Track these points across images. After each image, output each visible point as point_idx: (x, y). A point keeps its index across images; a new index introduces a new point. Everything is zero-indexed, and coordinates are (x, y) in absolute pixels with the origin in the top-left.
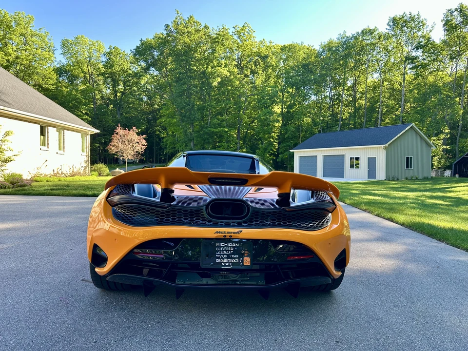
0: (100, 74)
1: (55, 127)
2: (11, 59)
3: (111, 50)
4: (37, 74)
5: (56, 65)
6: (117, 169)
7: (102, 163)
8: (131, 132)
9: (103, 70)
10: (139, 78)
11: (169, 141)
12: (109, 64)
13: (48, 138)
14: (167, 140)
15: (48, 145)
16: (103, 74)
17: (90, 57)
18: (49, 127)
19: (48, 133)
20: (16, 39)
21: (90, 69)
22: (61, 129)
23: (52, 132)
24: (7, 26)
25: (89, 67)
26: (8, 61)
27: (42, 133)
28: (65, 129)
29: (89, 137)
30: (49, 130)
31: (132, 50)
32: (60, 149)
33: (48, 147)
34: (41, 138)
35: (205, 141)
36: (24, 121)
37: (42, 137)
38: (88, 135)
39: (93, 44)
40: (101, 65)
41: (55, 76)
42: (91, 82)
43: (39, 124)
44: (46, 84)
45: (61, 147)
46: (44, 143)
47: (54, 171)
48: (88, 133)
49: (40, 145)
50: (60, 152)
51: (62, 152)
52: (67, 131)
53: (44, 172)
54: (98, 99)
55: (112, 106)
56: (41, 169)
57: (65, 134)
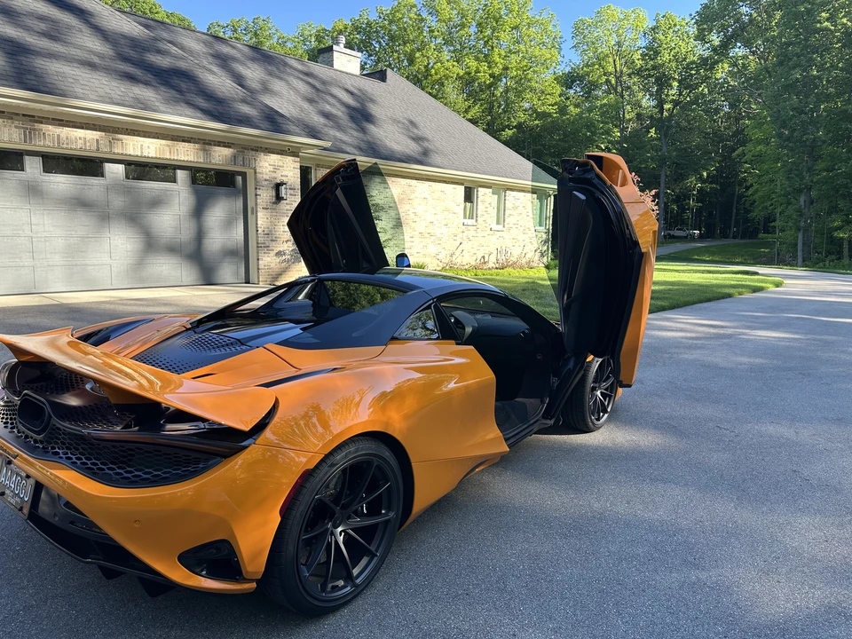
0: (633, 73)
1: (490, 187)
2: (497, 71)
3: (657, 21)
4: (533, 90)
5: (563, 69)
9: (639, 63)
10: (712, 68)
11: (760, 194)
12: (652, 51)
13: (477, 205)
14: (756, 192)
15: (476, 217)
16: (638, 72)
17: (619, 44)
18: (480, 189)
19: (477, 197)
20: (505, 37)
21: (618, 66)
22: (501, 189)
23: (484, 195)
24: (494, 18)
25: (618, 62)
26: (492, 75)
27: (469, 196)
28: (508, 189)
29: (552, 197)
30: (479, 193)
31: (694, 15)
32: (498, 223)
33: (477, 221)
34: (465, 206)
35: (837, 191)
36: (440, 181)
37: (468, 205)
38: (550, 196)
39: (626, 18)
40: (637, 56)
41: (558, 89)
42: (619, 89)
43: (462, 184)
44: (543, 104)
45: (500, 218)
46: (472, 215)
47: (484, 257)
48: (551, 192)
49: (465, 217)
50: (495, 227)
51: (500, 227)
52: (511, 192)
53: (459, 261)
54: (630, 120)
55: (653, 130)
56: (455, 257)
57: (507, 198)
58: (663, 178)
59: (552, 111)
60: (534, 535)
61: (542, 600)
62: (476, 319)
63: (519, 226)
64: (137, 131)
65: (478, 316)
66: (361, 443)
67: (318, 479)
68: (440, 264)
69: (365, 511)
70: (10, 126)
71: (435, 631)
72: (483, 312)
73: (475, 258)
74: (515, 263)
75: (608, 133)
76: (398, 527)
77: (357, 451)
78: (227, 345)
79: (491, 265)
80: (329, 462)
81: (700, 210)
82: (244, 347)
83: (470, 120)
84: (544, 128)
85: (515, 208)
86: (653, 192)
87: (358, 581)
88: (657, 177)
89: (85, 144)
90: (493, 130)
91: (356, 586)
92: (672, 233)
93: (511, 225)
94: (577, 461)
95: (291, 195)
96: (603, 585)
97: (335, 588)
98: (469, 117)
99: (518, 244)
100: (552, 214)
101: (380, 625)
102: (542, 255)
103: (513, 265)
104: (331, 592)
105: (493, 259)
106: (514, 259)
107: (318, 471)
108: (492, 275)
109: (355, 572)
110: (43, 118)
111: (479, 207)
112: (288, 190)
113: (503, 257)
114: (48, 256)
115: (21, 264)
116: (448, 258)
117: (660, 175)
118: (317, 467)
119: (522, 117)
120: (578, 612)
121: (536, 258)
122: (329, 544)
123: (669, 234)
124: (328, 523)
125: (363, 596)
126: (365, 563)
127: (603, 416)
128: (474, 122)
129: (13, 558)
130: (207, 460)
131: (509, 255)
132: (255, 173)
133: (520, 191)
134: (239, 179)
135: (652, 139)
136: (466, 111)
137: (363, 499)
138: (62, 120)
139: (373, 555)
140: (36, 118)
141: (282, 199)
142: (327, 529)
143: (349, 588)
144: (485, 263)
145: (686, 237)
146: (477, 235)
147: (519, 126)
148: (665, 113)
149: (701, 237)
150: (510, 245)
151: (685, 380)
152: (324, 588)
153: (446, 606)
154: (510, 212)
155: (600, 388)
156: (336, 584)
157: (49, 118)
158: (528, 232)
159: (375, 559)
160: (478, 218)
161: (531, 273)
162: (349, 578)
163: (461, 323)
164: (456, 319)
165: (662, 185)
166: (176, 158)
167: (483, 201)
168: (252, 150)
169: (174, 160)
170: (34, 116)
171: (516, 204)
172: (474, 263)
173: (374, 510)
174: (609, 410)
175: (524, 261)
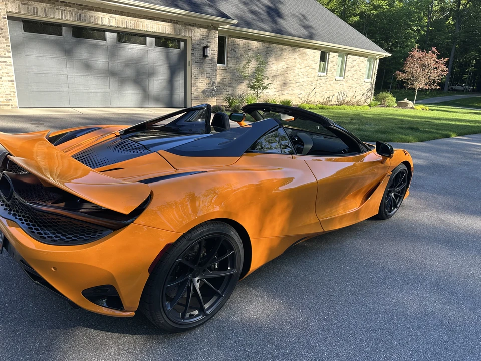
1: (337, 52)
6: (406, 99)
7: (388, 91)
8: (430, 54)
13: (328, 64)
15: (327, 71)
18: (331, 53)
19: (328, 58)
22: (344, 54)
23: (333, 57)
27: (323, 58)
28: (349, 54)
29: (378, 60)
30: (330, 56)
32: (340, 76)
33: (327, 73)
34: (320, 64)
36: (305, 47)
37: (322, 63)
38: (376, 59)
43: (319, 50)
45: (342, 73)
46: (323, 69)
47: (329, 98)
48: (377, 57)
49: (319, 71)
50: (338, 78)
51: (341, 78)
52: (351, 56)
53: (313, 99)
54: (436, 11)
55: (451, 18)
56: (310, 96)
57: (348, 59)
58: (453, 51)
59: (383, 4)
60: (334, 290)
61: (332, 341)
62: (312, 139)
63: (353, 78)
64: (123, 12)
65: (315, 137)
66: (212, 225)
67: (178, 249)
68: (301, 101)
69: (217, 267)
70: (53, 8)
71: (255, 354)
72: (318, 134)
73: (323, 98)
74: (348, 102)
75: (420, 19)
76: (239, 278)
77: (209, 230)
78: (136, 149)
79: (333, 102)
80: (187, 237)
81: (475, 73)
82: (146, 151)
83: (330, 9)
84: (377, 15)
85: (353, 66)
86: (446, 59)
87: (208, 312)
88: (449, 50)
89: (95, 20)
90: (344, 16)
91: (207, 315)
92: (454, 87)
93: (349, 77)
94: (371, 239)
95: (212, 54)
96: (378, 334)
97: (192, 316)
98: (329, 7)
99: (351, 90)
100: (376, 72)
101: (219, 344)
102: (367, 97)
103: (347, 103)
104: (188, 319)
105: (335, 99)
106: (348, 99)
107: (179, 243)
108: (333, 109)
109: (206, 306)
110: (71, 3)
111: (329, 65)
112: (211, 51)
113: (341, 98)
114: (76, 86)
115: (62, 90)
116: (306, 97)
117: (451, 49)
118: (178, 240)
119: (363, 8)
120: (357, 354)
121: (363, 99)
122: (189, 288)
123: (452, 88)
124: (189, 275)
125: (211, 321)
126: (214, 301)
127: (394, 209)
128: (333, 10)
129: (12, 268)
130: (101, 231)
131: (345, 96)
132: (192, 40)
133: (356, 55)
134: (182, 43)
135: (449, 24)
136: (328, 4)
137: (215, 261)
138: (82, 5)
139: (220, 296)
140: (68, 3)
141: (207, 56)
142: (188, 279)
143: (201, 317)
144: (329, 101)
145: (463, 91)
146: (326, 83)
147: (361, 14)
148: (461, 7)
149: (474, 91)
150: (346, 90)
151: (454, 188)
152: (183, 317)
153: (265, 336)
154: (349, 69)
155: (394, 191)
156: (192, 313)
157: (74, 4)
158: (359, 82)
159: (222, 298)
160: (328, 72)
161: (358, 109)
162: (202, 311)
163: (302, 142)
164: (298, 138)
165: (452, 56)
166: (146, 30)
167: (332, 61)
168: (190, 25)
169: (145, 31)
170: (66, 2)
171: (354, 64)
172: (322, 101)
173: (223, 267)
174: (398, 206)
175: (355, 101)
